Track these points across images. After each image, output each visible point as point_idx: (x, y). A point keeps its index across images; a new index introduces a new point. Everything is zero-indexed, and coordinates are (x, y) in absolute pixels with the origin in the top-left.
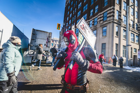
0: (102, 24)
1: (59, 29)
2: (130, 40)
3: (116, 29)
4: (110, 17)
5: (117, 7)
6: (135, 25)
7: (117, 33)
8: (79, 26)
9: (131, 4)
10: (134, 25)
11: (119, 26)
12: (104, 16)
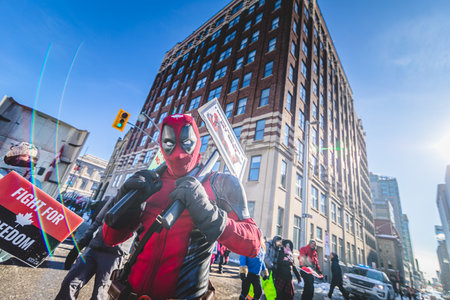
0: (250, 146)
1: (120, 128)
2: (310, 205)
3: (281, 169)
4: (271, 133)
5: (286, 117)
6: (320, 167)
7: (283, 178)
8: (205, 114)
9: (312, 120)
10: (317, 167)
11: (288, 161)
12: (258, 129)
